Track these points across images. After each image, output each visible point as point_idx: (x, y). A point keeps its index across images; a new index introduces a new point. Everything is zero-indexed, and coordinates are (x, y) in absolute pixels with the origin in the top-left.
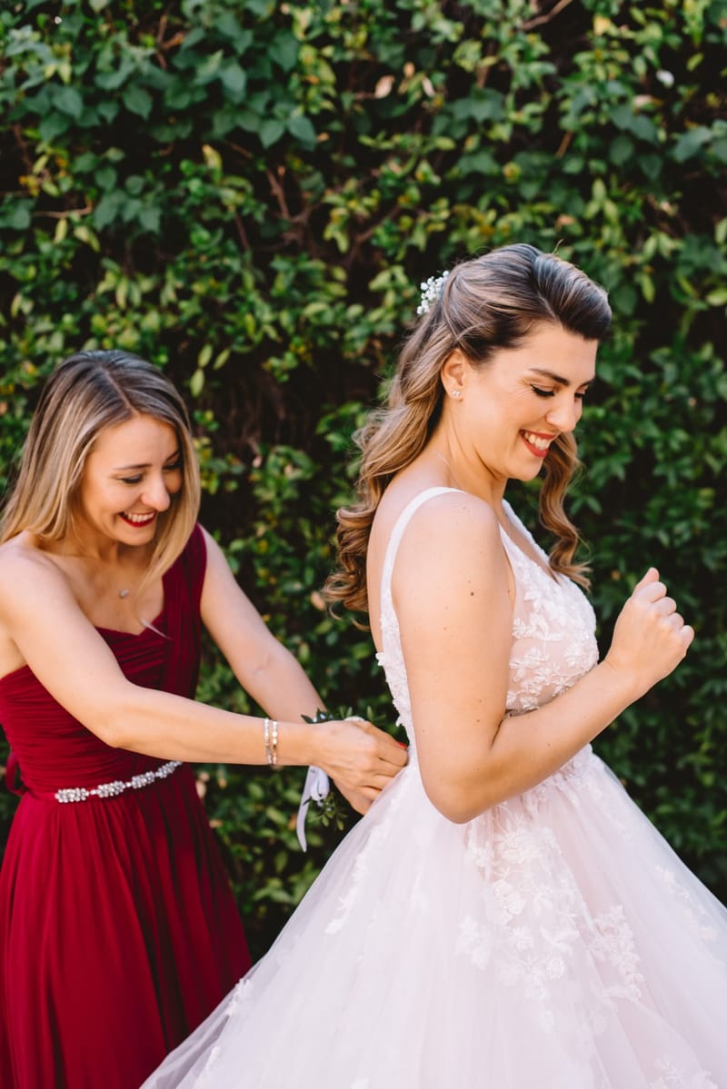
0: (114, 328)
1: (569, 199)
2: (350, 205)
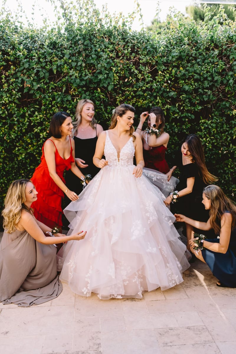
1: (154, 99)
2: (120, 98)
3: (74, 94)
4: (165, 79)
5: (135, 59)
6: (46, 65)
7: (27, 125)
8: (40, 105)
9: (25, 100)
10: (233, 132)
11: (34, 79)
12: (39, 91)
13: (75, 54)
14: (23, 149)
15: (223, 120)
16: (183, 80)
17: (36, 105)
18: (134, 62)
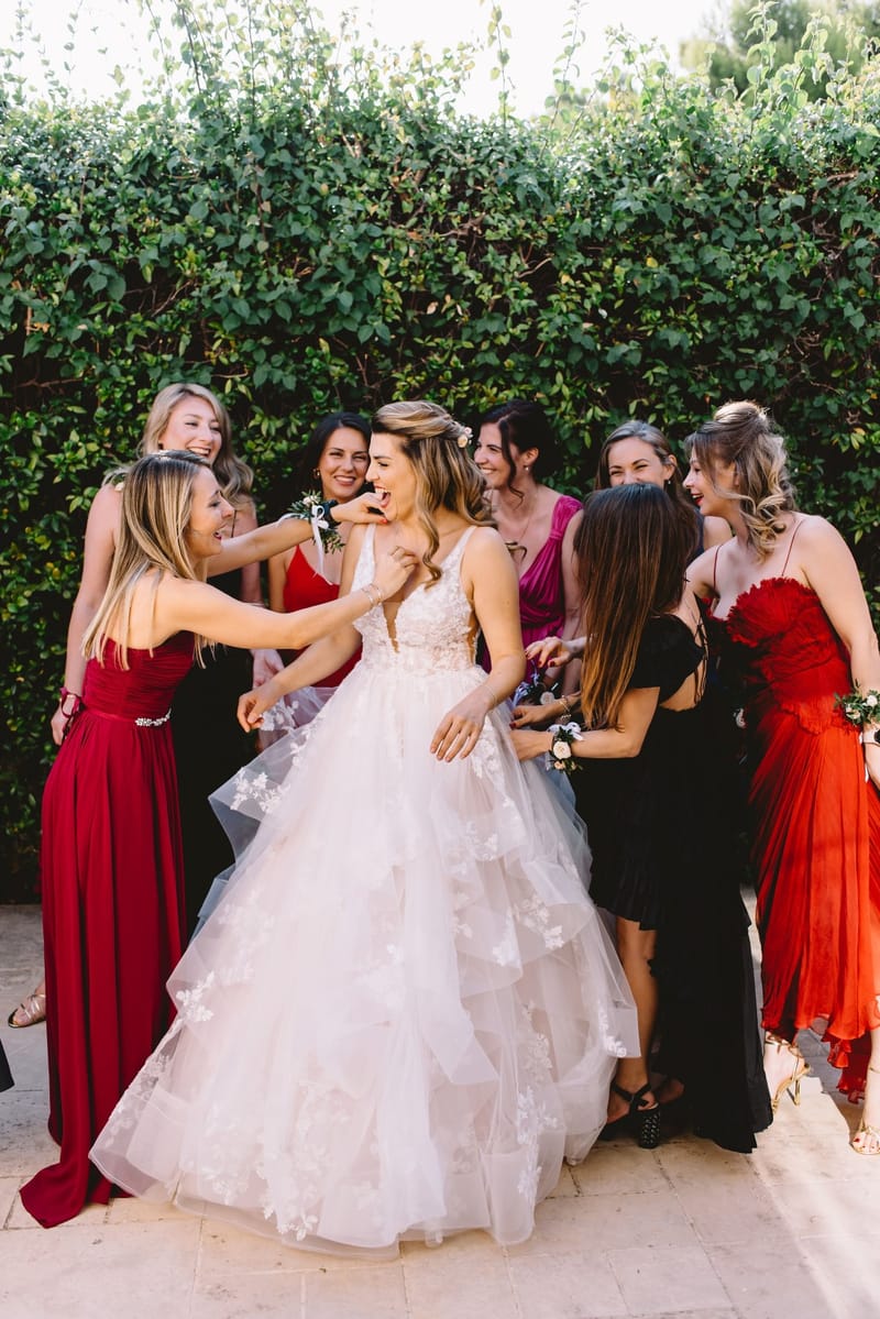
0: (260, 449)
1: (542, 383)
2: (409, 380)
3: (224, 361)
4: (588, 305)
5: (467, 226)
6: (115, 246)
7: (38, 482)
8: (90, 403)
9: (29, 384)
10: (852, 516)
11: (63, 303)
12: (83, 350)
13: (231, 206)
14: (23, 576)
15: (814, 469)
16: (654, 309)
17: (71, 405)
18: (462, 237)
